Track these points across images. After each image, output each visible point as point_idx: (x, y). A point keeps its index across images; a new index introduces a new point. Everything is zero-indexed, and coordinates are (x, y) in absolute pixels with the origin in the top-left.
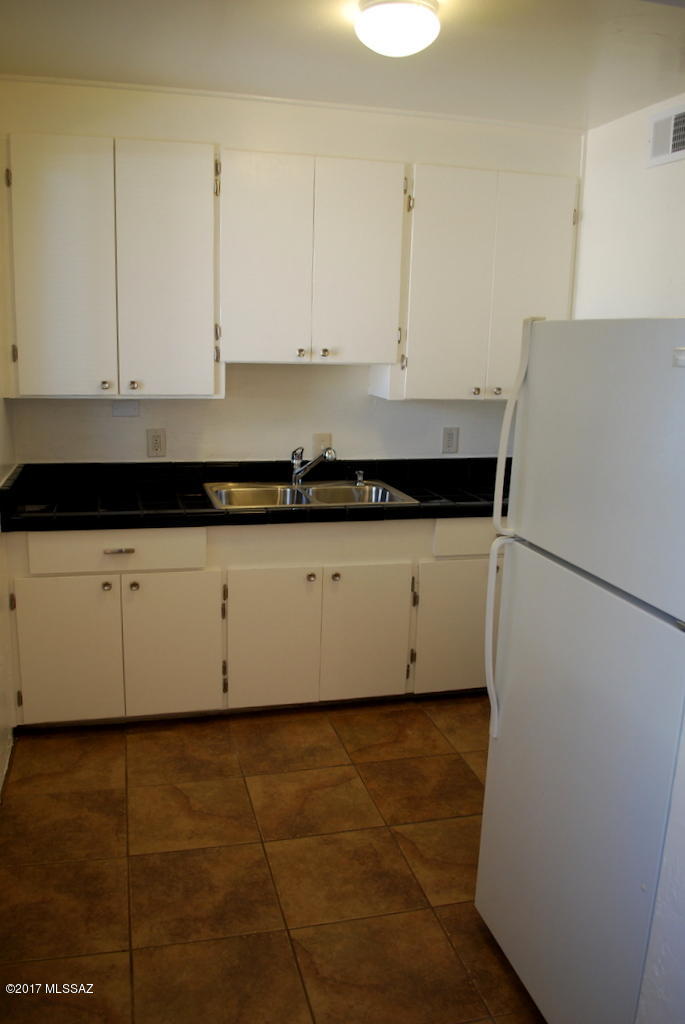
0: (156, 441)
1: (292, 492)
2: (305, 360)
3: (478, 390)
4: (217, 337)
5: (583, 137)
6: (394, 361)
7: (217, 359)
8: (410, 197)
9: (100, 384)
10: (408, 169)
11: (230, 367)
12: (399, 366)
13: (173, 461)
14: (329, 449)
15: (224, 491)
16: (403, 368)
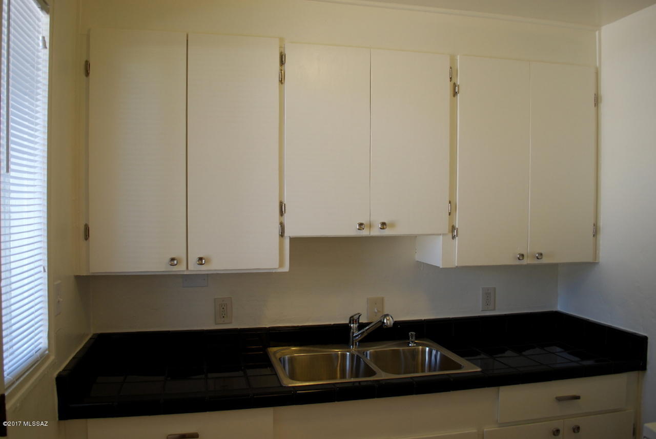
0: (223, 309)
1: (352, 356)
2: (365, 233)
3: (523, 255)
4: (282, 213)
5: (597, 33)
6: (447, 232)
7: (282, 235)
8: (454, 84)
9: (168, 259)
10: (453, 59)
11: (293, 240)
12: (450, 235)
13: (239, 327)
14: (387, 315)
15: (287, 357)
16: (453, 237)
